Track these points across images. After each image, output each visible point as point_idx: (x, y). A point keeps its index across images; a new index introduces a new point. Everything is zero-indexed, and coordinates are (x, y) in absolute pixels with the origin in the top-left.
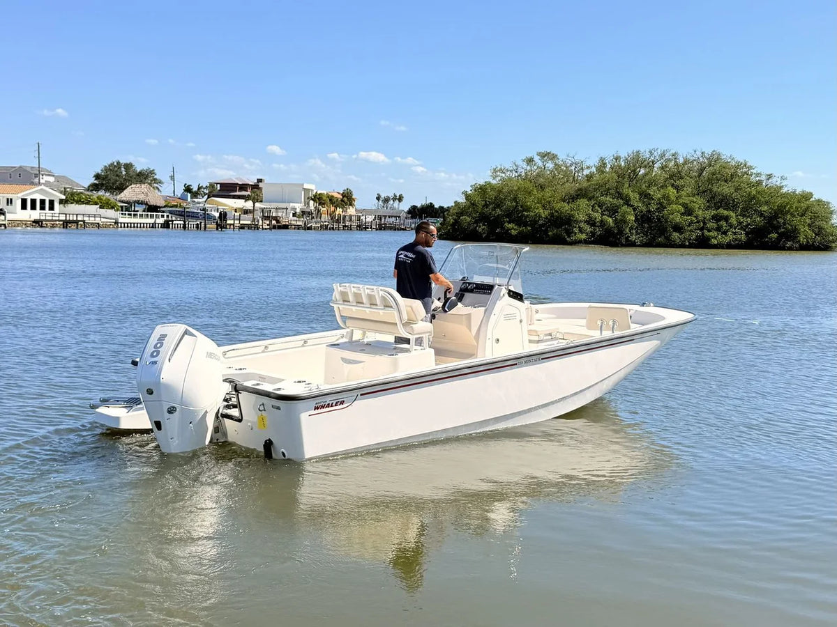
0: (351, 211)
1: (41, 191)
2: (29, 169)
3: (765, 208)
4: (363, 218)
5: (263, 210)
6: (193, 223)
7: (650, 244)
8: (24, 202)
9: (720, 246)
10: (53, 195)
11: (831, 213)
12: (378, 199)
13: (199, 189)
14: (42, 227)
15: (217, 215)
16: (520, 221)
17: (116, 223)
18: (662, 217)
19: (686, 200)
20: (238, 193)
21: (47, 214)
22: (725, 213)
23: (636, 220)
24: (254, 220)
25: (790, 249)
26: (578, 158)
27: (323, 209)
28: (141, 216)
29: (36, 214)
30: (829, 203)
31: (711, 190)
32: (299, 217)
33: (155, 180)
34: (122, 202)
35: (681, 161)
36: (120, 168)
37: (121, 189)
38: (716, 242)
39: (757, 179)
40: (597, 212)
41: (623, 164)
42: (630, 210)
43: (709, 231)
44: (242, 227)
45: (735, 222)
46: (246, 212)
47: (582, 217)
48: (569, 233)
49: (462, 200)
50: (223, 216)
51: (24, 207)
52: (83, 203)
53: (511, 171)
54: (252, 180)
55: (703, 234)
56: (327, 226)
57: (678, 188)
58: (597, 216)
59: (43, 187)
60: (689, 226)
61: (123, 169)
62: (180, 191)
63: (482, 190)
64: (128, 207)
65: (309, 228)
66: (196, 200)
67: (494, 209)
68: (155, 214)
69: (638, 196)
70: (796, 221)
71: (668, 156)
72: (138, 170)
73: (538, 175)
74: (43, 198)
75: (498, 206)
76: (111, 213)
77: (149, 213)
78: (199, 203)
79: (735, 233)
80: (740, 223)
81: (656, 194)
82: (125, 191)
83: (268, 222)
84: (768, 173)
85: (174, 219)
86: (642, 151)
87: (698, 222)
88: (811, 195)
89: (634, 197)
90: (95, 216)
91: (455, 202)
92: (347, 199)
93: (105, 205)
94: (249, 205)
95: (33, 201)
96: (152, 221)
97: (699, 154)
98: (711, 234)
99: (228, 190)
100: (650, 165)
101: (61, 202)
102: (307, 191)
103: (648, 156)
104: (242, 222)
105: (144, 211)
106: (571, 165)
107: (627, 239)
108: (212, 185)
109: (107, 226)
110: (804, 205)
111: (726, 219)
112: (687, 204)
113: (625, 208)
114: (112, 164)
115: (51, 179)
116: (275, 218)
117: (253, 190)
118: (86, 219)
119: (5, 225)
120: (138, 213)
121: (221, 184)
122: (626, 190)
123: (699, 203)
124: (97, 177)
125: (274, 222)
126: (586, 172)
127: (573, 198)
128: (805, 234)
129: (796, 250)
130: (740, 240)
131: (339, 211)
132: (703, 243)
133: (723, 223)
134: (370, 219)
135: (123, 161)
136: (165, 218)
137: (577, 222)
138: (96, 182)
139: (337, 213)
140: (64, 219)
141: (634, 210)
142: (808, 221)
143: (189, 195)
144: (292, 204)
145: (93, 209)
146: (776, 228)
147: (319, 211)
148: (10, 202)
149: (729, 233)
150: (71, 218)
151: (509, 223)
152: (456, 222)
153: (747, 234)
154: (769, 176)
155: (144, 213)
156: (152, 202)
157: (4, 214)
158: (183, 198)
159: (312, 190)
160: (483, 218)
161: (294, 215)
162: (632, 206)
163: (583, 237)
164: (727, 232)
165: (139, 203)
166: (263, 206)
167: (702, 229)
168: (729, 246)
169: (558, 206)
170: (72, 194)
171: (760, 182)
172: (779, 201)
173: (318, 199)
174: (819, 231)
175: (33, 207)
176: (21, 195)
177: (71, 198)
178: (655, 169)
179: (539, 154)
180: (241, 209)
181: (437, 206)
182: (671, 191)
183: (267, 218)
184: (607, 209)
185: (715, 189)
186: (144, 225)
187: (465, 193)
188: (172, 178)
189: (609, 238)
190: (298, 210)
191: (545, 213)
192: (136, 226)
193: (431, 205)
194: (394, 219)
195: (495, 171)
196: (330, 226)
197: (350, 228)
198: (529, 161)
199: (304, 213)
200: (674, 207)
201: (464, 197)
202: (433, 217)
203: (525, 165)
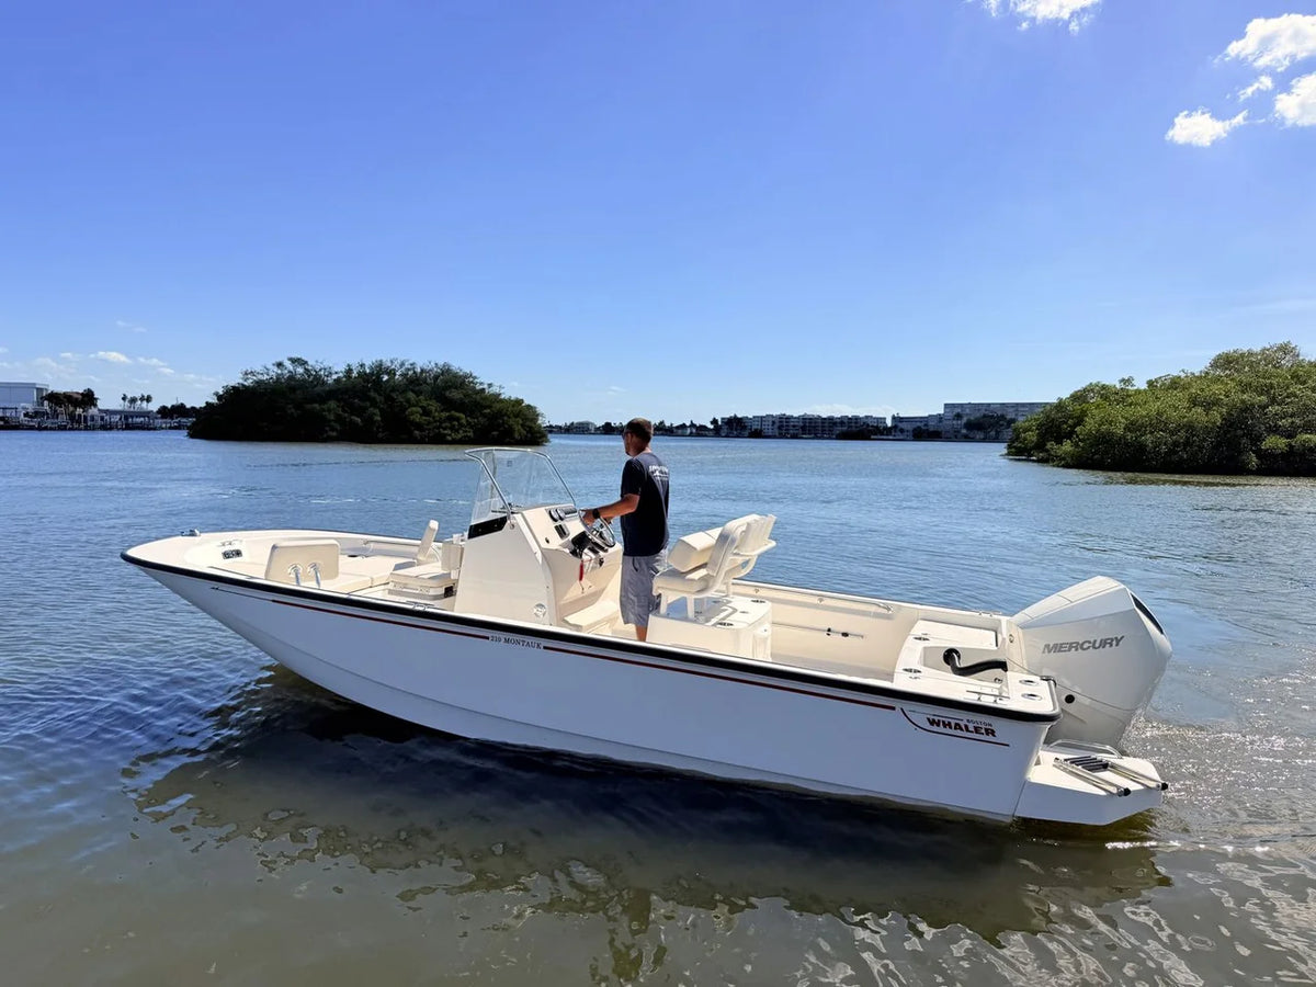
0: (93, 411)
3: (488, 411)
4: (107, 418)
9: (453, 442)
11: (538, 415)
12: (124, 399)
18: (405, 417)
19: (424, 404)
23: (383, 420)
26: (325, 365)
27: (59, 409)
30: (536, 407)
31: (444, 395)
32: (31, 417)
35: (419, 370)
39: (481, 387)
40: (347, 412)
41: (368, 371)
42: (377, 411)
43: (445, 429)
45: (465, 422)
47: (332, 417)
48: (321, 431)
49: (214, 400)
53: (262, 374)
55: (439, 432)
56: (64, 426)
57: (418, 394)
58: (347, 416)
60: (428, 424)
63: (234, 390)
65: (46, 429)
69: (383, 399)
70: (512, 421)
71: (407, 365)
73: (289, 378)
79: (465, 431)
80: (469, 423)
81: (399, 398)
84: (489, 383)
86: (384, 360)
87: (435, 421)
88: (522, 401)
89: (380, 400)
91: (206, 403)
92: (88, 398)
97: (433, 365)
98: (446, 431)
100: (392, 373)
102: (40, 390)
103: (389, 364)
106: (320, 370)
107: (375, 436)
110: (518, 409)
111: (458, 419)
112: (425, 407)
113: (371, 409)
116: (3, 419)
122: (372, 394)
123: (434, 406)
125: (2, 423)
126: (335, 377)
127: (323, 399)
128: (519, 431)
129: (513, 445)
131: (79, 411)
132: (439, 440)
133: (456, 423)
134: (116, 418)
137: (329, 421)
139: (76, 413)
141: (381, 411)
142: (521, 422)
144: (22, 404)
146: (497, 427)
147: (55, 411)
149: (461, 431)
153: (475, 432)
154: (490, 385)
159: (46, 390)
161: (26, 415)
162: (377, 407)
163: (334, 434)
164: (459, 430)
167: (438, 428)
168: (461, 442)
169: (309, 406)
171: (483, 390)
172: (498, 406)
173: (54, 398)
174: (530, 429)
178: (397, 376)
179: (290, 359)
181: (188, 406)
182: (411, 395)
184: (356, 410)
185: (447, 393)
189: (359, 436)
190: (30, 411)
191: (296, 413)
193: (182, 406)
194: (142, 419)
195: (246, 374)
196: (70, 426)
197: (93, 428)
198: (280, 365)
199: (37, 414)
200: (414, 409)
201: (216, 398)
202: (184, 417)
203: (276, 369)
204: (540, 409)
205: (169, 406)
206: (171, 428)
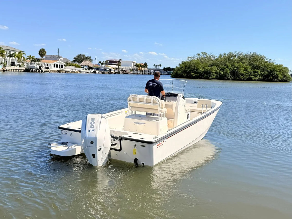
0: (146, 69)
1: (59, 62)
2: (56, 56)
3: (269, 69)
4: (150, 71)
5: (121, 68)
6: (101, 72)
7: (234, 79)
8: (54, 65)
9: (255, 80)
10: (63, 64)
12: (154, 65)
13: (103, 62)
14: (59, 72)
15: (108, 70)
16: (195, 72)
17: (80, 72)
18: (238, 71)
19: (245, 67)
20: (114, 63)
21: (60, 69)
22: (257, 70)
23: (230, 72)
24: (118, 71)
25: (276, 81)
26: (213, 54)
27: (138, 68)
28: (87, 70)
29: (58, 69)
30: (288, 68)
31: (253, 64)
32: (131, 70)
33: (91, 59)
34: (82, 66)
35: (244, 55)
36: (81, 56)
37: (81, 62)
38: (254, 79)
39: (267, 60)
40: (219, 70)
41: (226, 56)
42: (228, 69)
43: (252, 76)
44: (115, 73)
45: (260, 73)
46: (116, 69)
47: (214, 71)
48: (210, 76)
49: (179, 66)
50: (110, 70)
51: (54, 67)
52: (71, 66)
53: (193, 58)
54: (118, 60)
55: (250, 77)
56: (139, 73)
57: (243, 63)
58: (218, 71)
59: (60, 61)
60: (246, 74)
61: (82, 56)
62: (98, 63)
63: (185, 63)
64: (83, 67)
65: (134, 74)
66: (102, 65)
67: (188, 69)
68: (91, 69)
70: (278, 73)
71: (240, 53)
72: (86, 57)
73: (201, 59)
74: (60, 64)
75: (189, 68)
76: (78, 69)
77: (89, 69)
78: (103, 66)
79: (259, 77)
80: (261, 74)
81: (236, 65)
82: (83, 63)
83: (122, 72)
84: (270, 59)
85: (96, 71)
86: (232, 52)
87: (248, 73)
88: (283, 65)
89: (230, 66)
90: (74, 70)
91: (177, 67)
92: (145, 65)
93: (77, 66)
94: (117, 67)
95: (57, 65)
96: (90, 71)
97: (249, 53)
98: (252, 77)
99: (111, 62)
100: (234, 56)
101: (65, 65)
102: (134, 63)
103: (234, 53)
104: (115, 72)
105: (88, 68)
106: (211, 56)
107: (227, 78)
108: (107, 61)
109: (77, 72)
110: (280, 69)
111: (257, 72)
112: (245, 68)
113: (227, 69)
114: (79, 55)
115: (62, 59)
116: (125, 71)
117: (118, 63)
118: (72, 70)
119: (49, 72)
120: (86, 69)
121: (109, 61)
122: (227, 64)
123: (249, 68)
124: (75, 58)
125: (124, 72)
126: (215, 58)
127: (211, 66)
128: (281, 77)
129: (278, 82)
130: (261, 79)
131: (143, 69)
132: (250, 79)
133: (256, 74)
134: (152, 71)
135: (82, 54)
136: (94, 70)
137: (213, 73)
138: (75, 60)
139: (142, 69)
140: (65, 70)
141: (230, 69)
142: (281, 73)
143: (100, 64)
144: (129, 67)
145: (73, 67)
146: (272, 75)
147: (137, 69)
148: (50, 65)
149: (258, 76)
150: (67, 70)
151: (192, 73)
152: (177, 73)
153: (263, 77)
154: (270, 60)
155: (88, 69)
156: (90, 66)
157: (49, 69)
158: (99, 65)
159: (135, 63)
160: (185, 71)
161: (130, 70)
162: (229, 68)
163: (214, 77)
164: (257, 76)
165: (86, 66)
166: (121, 67)
167: (250, 75)
168: (258, 80)
169: (207, 68)
170: (68, 63)
171: (267, 62)
172: (273, 67)
173: (137, 65)
174: (285, 76)
175: (57, 67)
176: (54, 63)
177: (68, 64)
178: (236, 57)
179: (201, 53)
180: (115, 68)
181: (171, 68)
182: (241, 64)
183: (122, 71)
184: (222, 69)
185: (254, 63)
186: (87, 72)
187: (180, 64)
188: (96, 59)
189: (222, 78)
190: (131, 69)
191: (203, 70)
192: (85, 72)
193: (169, 68)
195: (188, 58)
196: (140, 73)
197: (146, 74)
198: (199, 55)
199: (133, 69)
200: (242, 69)
201: (179, 65)
202: (170, 71)
203: (197, 56)
204: (289, 69)
205: (166, 68)
206: (166, 74)
